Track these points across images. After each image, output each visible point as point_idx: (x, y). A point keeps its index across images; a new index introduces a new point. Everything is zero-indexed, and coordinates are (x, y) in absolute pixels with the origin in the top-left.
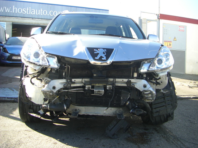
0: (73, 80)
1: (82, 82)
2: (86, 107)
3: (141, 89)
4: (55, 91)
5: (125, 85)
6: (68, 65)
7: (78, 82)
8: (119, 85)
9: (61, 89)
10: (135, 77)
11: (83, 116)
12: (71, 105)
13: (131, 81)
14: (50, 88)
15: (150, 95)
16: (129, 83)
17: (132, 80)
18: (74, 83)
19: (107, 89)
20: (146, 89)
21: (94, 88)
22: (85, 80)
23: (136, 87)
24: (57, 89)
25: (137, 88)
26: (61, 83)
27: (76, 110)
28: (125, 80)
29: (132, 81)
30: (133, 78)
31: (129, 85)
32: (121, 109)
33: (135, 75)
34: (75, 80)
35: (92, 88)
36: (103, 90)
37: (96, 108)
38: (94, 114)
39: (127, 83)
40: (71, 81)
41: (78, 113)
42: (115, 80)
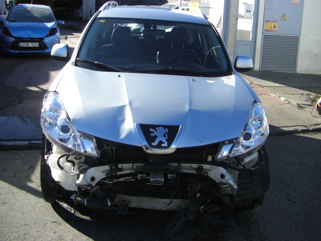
0: (120, 166)
1: (133, 168)
2: (139, 197)
3: (218, 179)
4: (94, 184)
5: (194, 172)
6: (111, 146)
7: (127, 168)
8: (186, 171)
9: (103, 179)
10: (210, 162)
11: (134, 209)
12: (118, 194)
13: (202, 167)
14: (87, 181)
15: (229, 189)
16: (200, 169)
17: (206, 166)
18: (121, 170)
19: (169, 178)
20: (223, 181)
21: (149, 176)
22: (136, 165)
23: (210, 175)
24: (97, 181)
25: (211, 177)
26: (103, 172)
27: (124, 201)
28: (195, 166)
29: (204, 167)
30: (207, 162)
31: (200, 173)
32: (188, 201)
33: (210, 159)
34: (122, 166)
35: (146, 176)
36: (163, 180)
37: (152, 199)
38: (150, 208)
39: (197, 169)
40: (117, 168)
41: (128, 205)
42: (181, 165)
